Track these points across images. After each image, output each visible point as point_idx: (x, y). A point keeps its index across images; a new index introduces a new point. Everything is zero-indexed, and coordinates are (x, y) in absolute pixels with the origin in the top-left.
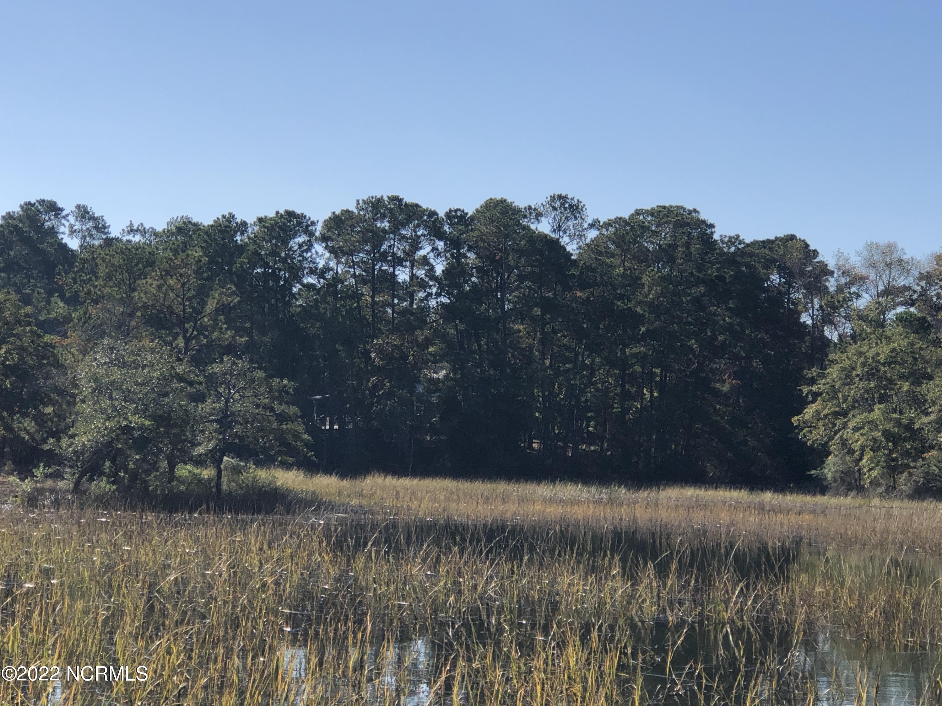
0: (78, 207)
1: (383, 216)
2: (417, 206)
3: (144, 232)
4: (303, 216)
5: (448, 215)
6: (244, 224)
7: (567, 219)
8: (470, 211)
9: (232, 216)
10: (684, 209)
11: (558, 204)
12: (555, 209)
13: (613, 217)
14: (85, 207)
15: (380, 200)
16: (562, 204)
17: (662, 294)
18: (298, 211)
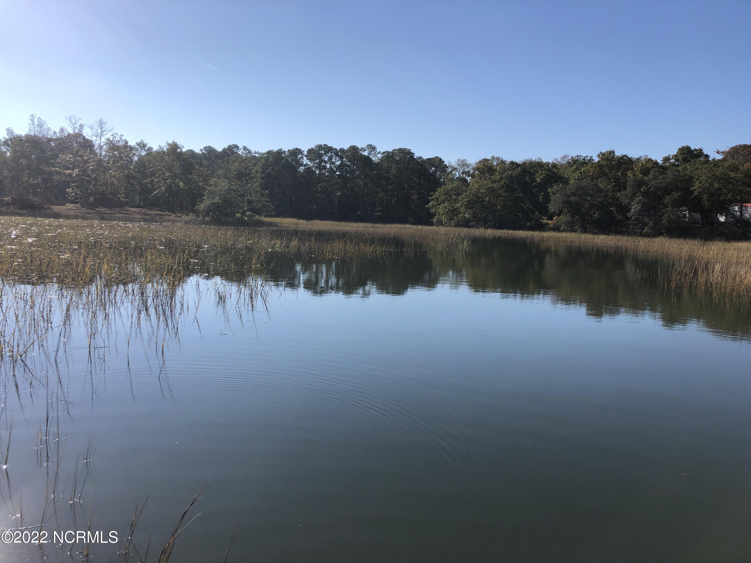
0: (244, 146)
1: (322, 150)
2: (332, 147)
3: (259, 154)
4: (300, 150)
5: (339, 149)
6: (285, 151)
7: (372, 151)
8: (346, 149)
9: (281, 149)
10: (407, 149)
11: (369, 147)
12: (368, 148)
13: (385, 151)
14: (245, 147)
15: (321, 145)
16: (371, 147)
17: (397, 172)
18: (299, 148)
